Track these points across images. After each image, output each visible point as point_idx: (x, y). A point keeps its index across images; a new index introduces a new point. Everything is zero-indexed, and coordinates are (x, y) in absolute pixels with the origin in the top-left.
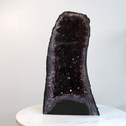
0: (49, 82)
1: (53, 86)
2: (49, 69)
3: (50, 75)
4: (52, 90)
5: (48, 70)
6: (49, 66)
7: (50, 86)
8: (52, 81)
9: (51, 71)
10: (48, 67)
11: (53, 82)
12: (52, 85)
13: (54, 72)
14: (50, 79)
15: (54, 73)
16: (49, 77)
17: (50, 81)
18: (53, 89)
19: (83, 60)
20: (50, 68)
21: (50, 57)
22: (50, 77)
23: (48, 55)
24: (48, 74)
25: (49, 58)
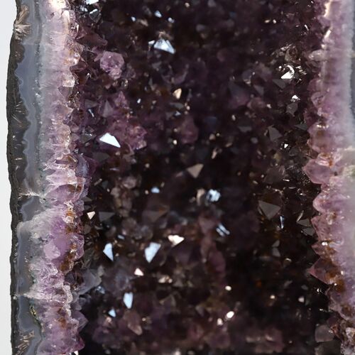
0: (33, 266)
1: (70, 298)
2: (26, 151)
3: (36, 205)
4: (61, 335)
5: (23, 164)
6: (27, 124)
7: (38, 294)
8: (52, 252)
9: (48, 166)
10: (20, 137)
11: (63, 262)
12: (60, 292)
13: (69, 176)
14: (36, 236)
15: (70, 187)
16: (30, 218)
17: (40, 254)
18: (70, 327)
19: (332, 61)
20: (37, 141)
21: (38, 43)
22: (36, 218)
23: (21, 28)
24: (25, 198)
25: (22, 52)
